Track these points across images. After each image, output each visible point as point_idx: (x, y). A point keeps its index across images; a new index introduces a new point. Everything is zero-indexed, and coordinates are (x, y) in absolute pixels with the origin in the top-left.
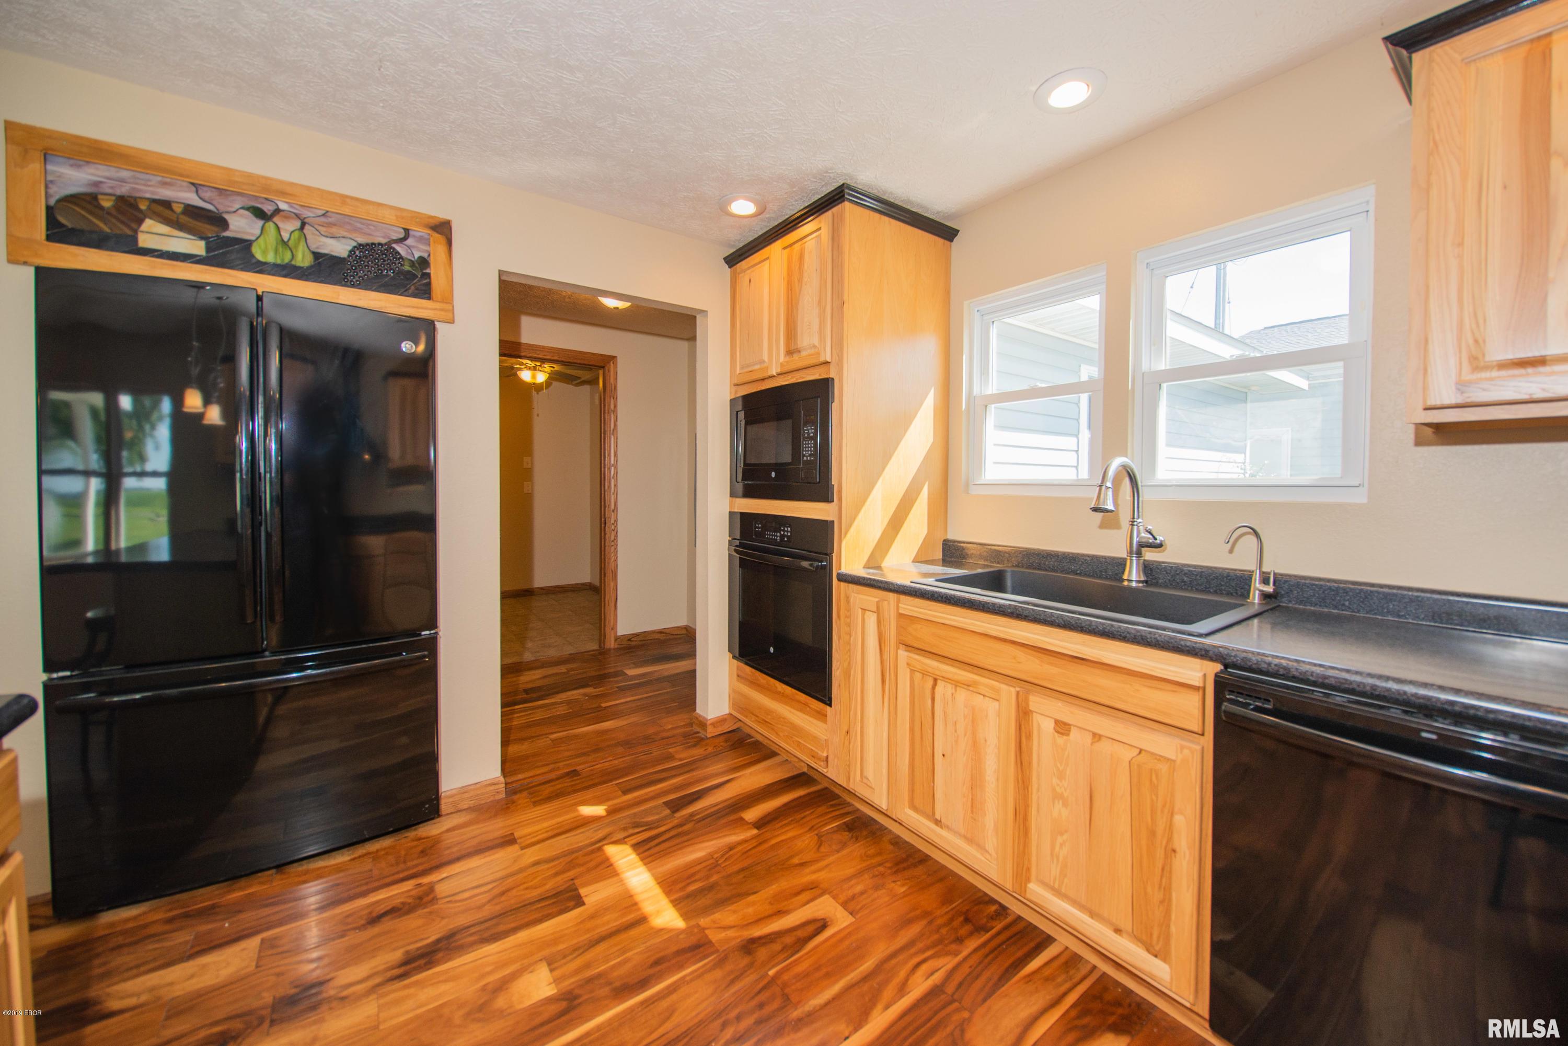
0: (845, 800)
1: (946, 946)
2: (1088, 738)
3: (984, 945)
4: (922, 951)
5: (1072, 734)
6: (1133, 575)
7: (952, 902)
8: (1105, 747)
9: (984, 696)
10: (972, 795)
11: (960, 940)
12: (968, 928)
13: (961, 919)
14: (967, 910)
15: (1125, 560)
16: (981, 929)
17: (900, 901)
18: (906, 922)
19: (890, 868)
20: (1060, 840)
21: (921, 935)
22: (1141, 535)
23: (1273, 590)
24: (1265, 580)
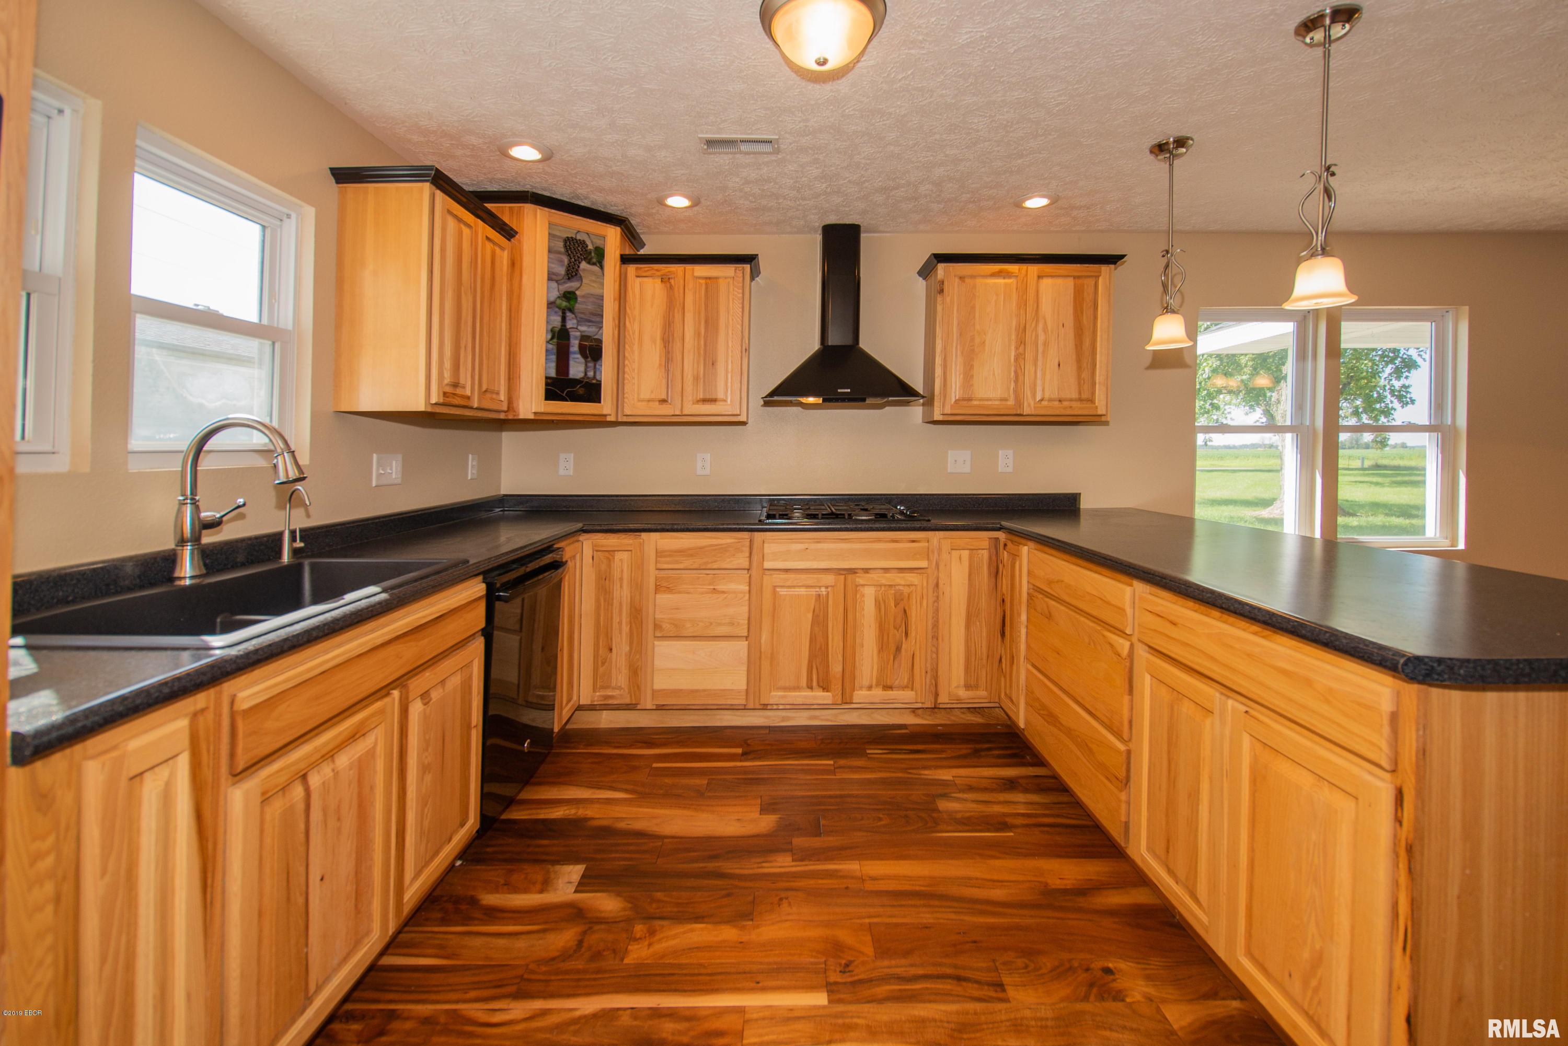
2: (440, 688)
5: (432, 697)
6: (187, 568)
8: (449, 685)
9: (367, 733)
22: (203, 515)
23: (302, 545)
24: (293, 538)
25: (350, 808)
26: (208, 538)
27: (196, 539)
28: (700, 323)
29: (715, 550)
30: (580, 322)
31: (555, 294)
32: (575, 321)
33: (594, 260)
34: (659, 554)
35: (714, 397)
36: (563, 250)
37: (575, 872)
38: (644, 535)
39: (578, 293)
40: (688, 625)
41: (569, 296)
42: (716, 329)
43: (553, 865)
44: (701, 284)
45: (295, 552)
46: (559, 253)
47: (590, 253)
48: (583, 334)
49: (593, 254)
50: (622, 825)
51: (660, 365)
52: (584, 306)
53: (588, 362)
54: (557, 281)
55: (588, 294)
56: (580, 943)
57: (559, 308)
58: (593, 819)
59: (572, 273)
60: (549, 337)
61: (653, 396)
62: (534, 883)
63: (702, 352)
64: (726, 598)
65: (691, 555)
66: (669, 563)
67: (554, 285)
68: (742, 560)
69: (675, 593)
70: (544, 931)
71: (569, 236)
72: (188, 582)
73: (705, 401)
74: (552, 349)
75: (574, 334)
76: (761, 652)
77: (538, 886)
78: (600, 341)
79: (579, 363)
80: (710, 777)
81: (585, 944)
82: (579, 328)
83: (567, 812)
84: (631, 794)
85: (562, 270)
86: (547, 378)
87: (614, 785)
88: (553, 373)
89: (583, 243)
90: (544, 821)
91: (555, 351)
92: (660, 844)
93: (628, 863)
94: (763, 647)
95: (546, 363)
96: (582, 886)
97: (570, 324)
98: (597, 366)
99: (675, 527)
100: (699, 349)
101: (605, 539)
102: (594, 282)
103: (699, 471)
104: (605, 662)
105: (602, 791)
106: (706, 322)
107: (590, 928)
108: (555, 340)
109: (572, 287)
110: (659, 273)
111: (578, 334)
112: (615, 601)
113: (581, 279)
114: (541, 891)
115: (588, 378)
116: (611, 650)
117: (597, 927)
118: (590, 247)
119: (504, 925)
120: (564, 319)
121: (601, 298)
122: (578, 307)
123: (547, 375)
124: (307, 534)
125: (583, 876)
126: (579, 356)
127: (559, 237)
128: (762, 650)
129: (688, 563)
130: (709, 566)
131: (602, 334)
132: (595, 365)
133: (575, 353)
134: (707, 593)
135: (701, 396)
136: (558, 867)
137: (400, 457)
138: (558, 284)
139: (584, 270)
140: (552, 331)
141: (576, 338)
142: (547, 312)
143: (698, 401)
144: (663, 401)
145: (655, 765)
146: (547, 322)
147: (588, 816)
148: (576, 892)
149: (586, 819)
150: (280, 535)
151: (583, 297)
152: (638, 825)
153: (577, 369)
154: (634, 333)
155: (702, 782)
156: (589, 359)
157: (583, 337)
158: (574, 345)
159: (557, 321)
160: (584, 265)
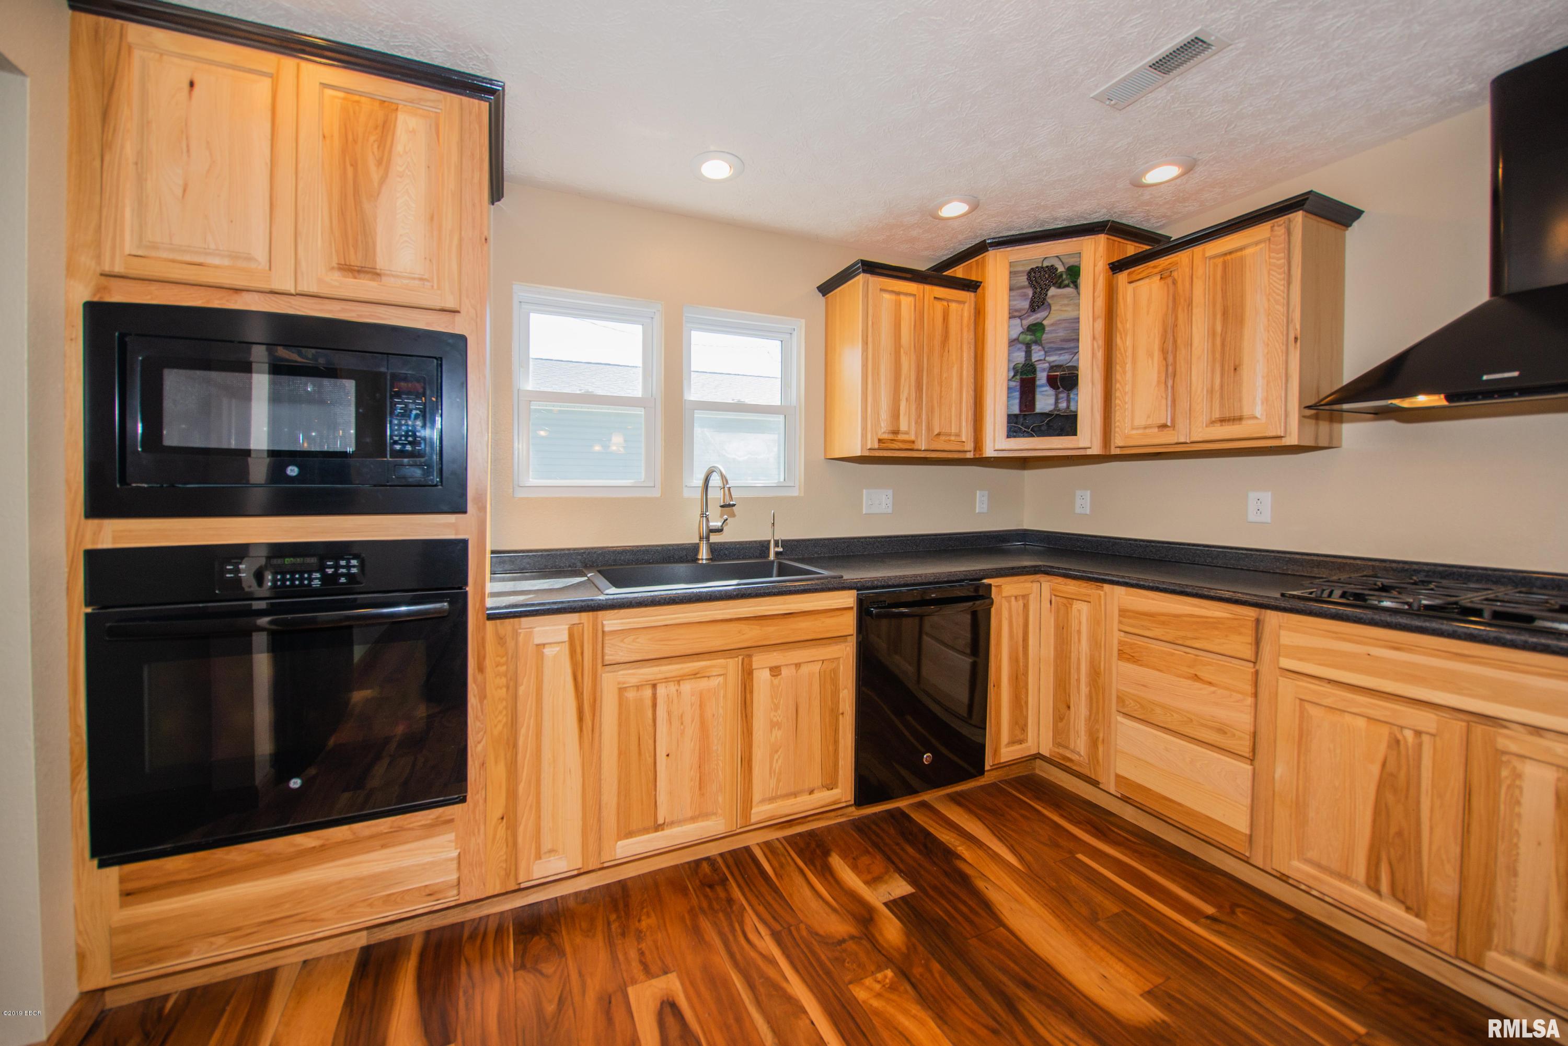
0: (473, 920)
1: (733, 912)
2: (793, 669)
3: (739, 886)
4: (733, 930)
5: (783, 672)
6: (704, 554)
7: (686, 888)
8: (805, 669)
9: (708, 677)
10: (700, 773)
11: (730, 901)
12: (719, 889)
13: (708, 890)
14: (700, 881)
15: (698, 544)
16: (724, 881)
17: (668, 925)
18: (696, 931)
19: (619, 917)
20: (776, 757)
21: (715, 925)
22: (711, 524)
23: (782, 550)
24: (776, 544)
25: (692, 721)
26: (714, 538)
27: (708, 538)
28: (1214, 315)
29: (1198, 623)
30: (1048, 352)
31: (1016, 331)
32: (1042, 353)
33: (1066, 282)
34: (1123, 613)
35: (1237, 414)
36: (1027, 283)
37: (900, 888)
38: (1107, 587)
39: (1045, 323)
40: (1158, 710)
41: (1036, 329)
42: (1240, 321)
43: (895, 871)
44: (1215, 265)
45: (777, 554)
46: (1023, 287)
47: (1061, 276)
48: (1053, 364)
49: (1064, 276)
50: (980, 884)
51: (1159, 382)
52: (1054, 335)
53: (1060, 393)
54: (1019, 317)
55: (1059, 320)
56: (842, 942)
57: (1023, 343)
58: (965, 861)
59: (1038, 303)
60: (1012, 374)
61: (1150, 422)
62: (869, 872)
63: (1218, 355)
64: (1214, 692)
65: (1163, 623)
66: (1133, 626)
67: (1017, 321)
68: (1241, 645)
69: (1141, 665)
70: (834, 910)
71: (1034, 267)
72: (704, 562)
73: (1223, 421)
74: (1016, 386)
75: (1039, 366)
76: (1274, 791)
77: (869, 877)
78: (1076, 368)
79: (1047, 396)
80: (1129, 910)
81: (844, 946)
82: (1047, 358)
83: (953, 840)
84: (1023, 865)
85: (1026, 304)
86: (1009, 416)
87: (1016, 847)
88: (1016, 410)
89: (1052, 269)
90: (929, 834)
91: (1018, 387)
92: (993, 927)
93: (946, 918)
94: (1277, 785)
95: (1008, 401)
96: (893, 905)
97: (1037, 354)
98: (1072, 396)
99: (1142, 583)
100: (1213, 352)
101: (1065, 584)
102: (1068, 305)
103: (1252, 517)
104: (1064, 718)
105: (1000, 844)
106: (1225, 313)
107: (861, 938)
108: (1018, 377)
109: (1038, 318)
110: (1157, 270)
111: (1046, 365)
112: (1072, 654)
113: (1049, 306)
114: (867, 883)
115: (1059, 410)
116: (1069, 707)
117: (864, 942)
118: (1061, 269)
119: (821, 884)
120: (1028, 353)
121: (1077, 320)
122: (1046, 336)
123: (1010, 413)
124: (786, 544)
125: (903, 898)
126: (1048, 388)
127: (1023, 272)
128: (1276, 789)
129: (1157, 632)
130: (1188, 643)
131: (1078, 360)
132: (1068, 396)
133: (1042, 386)
134: (1186, 678)
135: (1217, 415)
136: (897, 875)
137: (890, 492)
138: (1021, 320)
139: (1053, 296)
140: (1014, 368)
141: (1044, 370)
142: (1009, 350)
143: (1213, 422)
144: (1164, 426)
145: (1080, 856)
146: (1009, 361)
147: (963, 856)
148: (886, 904)
149: (959, 857)
150: (769, 542)
151: (1052, 325)
152: (994, 895)
153: (1045, 401)
154: (1125, 351)
155: (1112, 907)
156: (1061, 389)
157: (1052, 368)
158: (1042, 378)
159: (1020, 357)
160: (1053, 291)
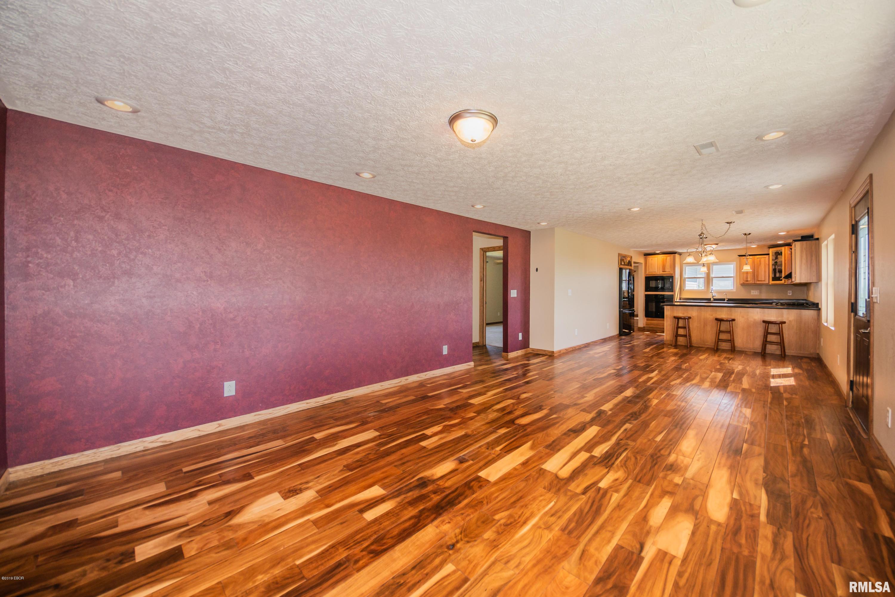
6: (712, 300)
30: (778, 266)
31: (773, 263)
41: (776, 262)
55: (779, 261)
59: (776, 258)
60: (773, 270)
71: (776, 251)
75: (777, 269)
85: (774, 258)
88: (774, 276)
89: (779, 252)
91: (774, 273)
95: (772, 275)
97: (776, 267)
102: (780, 259)
115: (780, 277)
121: (782, 261)
122: (778, 264)
138: (774, 261)
153: (778, 275)
157: (779, 269)
158: (777, 271)
159: (774, 267)
160: (779, 256)
